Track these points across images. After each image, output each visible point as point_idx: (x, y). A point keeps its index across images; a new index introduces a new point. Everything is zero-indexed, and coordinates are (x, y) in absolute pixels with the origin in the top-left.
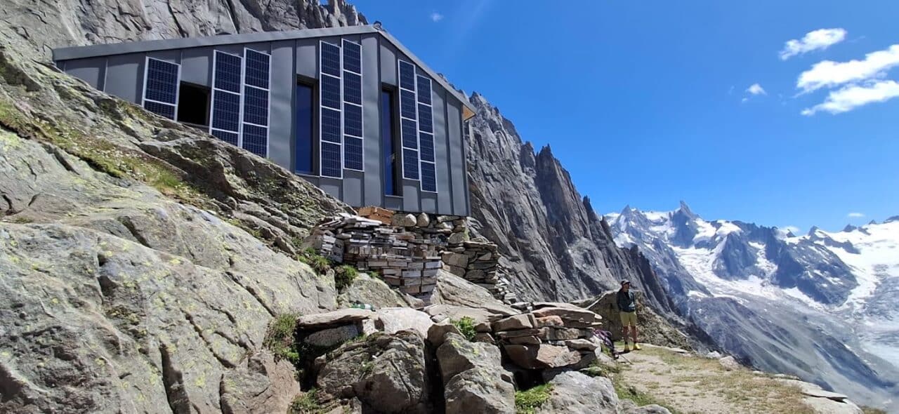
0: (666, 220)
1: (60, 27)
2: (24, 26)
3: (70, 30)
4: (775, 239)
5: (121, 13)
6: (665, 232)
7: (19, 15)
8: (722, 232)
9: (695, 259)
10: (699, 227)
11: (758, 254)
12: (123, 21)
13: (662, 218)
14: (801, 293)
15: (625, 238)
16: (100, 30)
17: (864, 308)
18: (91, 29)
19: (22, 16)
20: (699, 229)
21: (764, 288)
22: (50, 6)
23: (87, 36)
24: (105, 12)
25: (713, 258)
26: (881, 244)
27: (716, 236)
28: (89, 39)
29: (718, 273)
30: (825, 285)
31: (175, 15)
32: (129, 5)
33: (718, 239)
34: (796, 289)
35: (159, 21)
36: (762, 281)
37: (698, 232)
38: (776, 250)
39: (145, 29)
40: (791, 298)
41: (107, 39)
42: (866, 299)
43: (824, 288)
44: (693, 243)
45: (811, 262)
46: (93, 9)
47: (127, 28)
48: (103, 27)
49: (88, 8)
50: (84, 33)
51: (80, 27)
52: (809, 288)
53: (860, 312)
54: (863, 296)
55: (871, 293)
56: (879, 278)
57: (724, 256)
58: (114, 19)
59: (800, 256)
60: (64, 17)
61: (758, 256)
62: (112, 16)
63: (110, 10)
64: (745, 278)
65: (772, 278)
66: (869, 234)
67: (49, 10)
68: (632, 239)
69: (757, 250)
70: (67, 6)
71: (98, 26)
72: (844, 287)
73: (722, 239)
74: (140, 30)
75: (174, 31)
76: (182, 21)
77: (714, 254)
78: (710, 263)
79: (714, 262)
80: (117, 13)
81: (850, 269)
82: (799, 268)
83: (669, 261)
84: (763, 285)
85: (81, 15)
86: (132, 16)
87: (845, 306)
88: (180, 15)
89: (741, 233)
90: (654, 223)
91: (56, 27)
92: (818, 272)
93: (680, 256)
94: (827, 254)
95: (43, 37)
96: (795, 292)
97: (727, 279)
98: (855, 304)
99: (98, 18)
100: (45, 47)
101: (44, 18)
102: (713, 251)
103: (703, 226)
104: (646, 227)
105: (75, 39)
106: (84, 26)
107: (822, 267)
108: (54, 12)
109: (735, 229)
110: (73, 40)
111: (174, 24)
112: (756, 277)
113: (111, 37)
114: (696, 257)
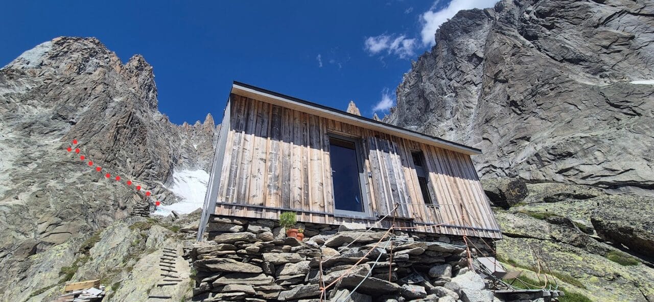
1: (581, 86)
2: (565, 101)
3: (588, 83)
5: (607, 47)
7: (557, 99)
12: (612, 50)
16: (605, 67)
18: (599, 72)
19: (560, 97)
22: (567, 82)
23: (601, 77)
24: (597, 57)
28: (604, 78)
31: (640, 13)
32: (606, 39)
35: (634, 27)
39: (631, 41)
41: (614, 68)
46: (590, 62)
47: (619, 51)
48: (605, 64)
49: (587, 64)
50: (598, 77)
51: (592, 76)
58: (606, 54)
60: (579, 81)
62: (603, 55)
63: (599, 52)
67: (567, 84)
70: (574, 74)
71: (602, 66)
74: (628, 45)
75: (651, 22)
76: (651, 11)
80: (605, 50)
85: (588, 70)
86: (615, 42)
88: (645, 9)
91: (580, 88)
95: (578, 98)
99: (598, 63)
100: (583, 102)
101: (569, 90)
105: (594, 85)
106: (594, 74)
108: (571, 83)
110: (593, 86)
111: (647, 18)
113: (615, 65)
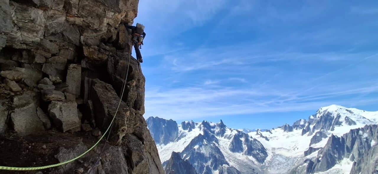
0: (216, 126)
4: (247, 138)
6: (215, 131)
8: (232, 134)
11: (243, 143)
13: (214, 125)
17: (268, 164)
21: (243, 156)
25: (229, 143)
26: (275, 138)
27: (230, 135)
29: (231, 150)
34: (252, 157)
36: (243, 153)
37: (225, 132)
38: (247, 142)
40: (250, 160)
42: (269, 161)
43: (259, 157)
44: (224, 136)
45: (256, 147)
52: (255, 156)
53: (267, 166)
55: (270, 159)
56: (273, 154)
57: (233, 143)
59: (253, 145)
65: (246, 151)
66: (272, 133)
68: (207, 142)
69: (242, 141)
72: (264, 157)
73: (232, 136)
78: (228, 145)
79: (230, 145)
81: (266, 150)
82: (253, 150)
87: (264, 164)
89: (238, 135)
90: (212, 127)
92: (257, 151)
93: (219, 141)
94: (260, 144)
96: (251, 158)
97: (233, 152)
98: (266, 163)
102: (230, 140)
103: (227, 130)
104: (209, 129)
107: (259, 150)
109: (236, 133)
112: (241, 151)
114: (224, 142)
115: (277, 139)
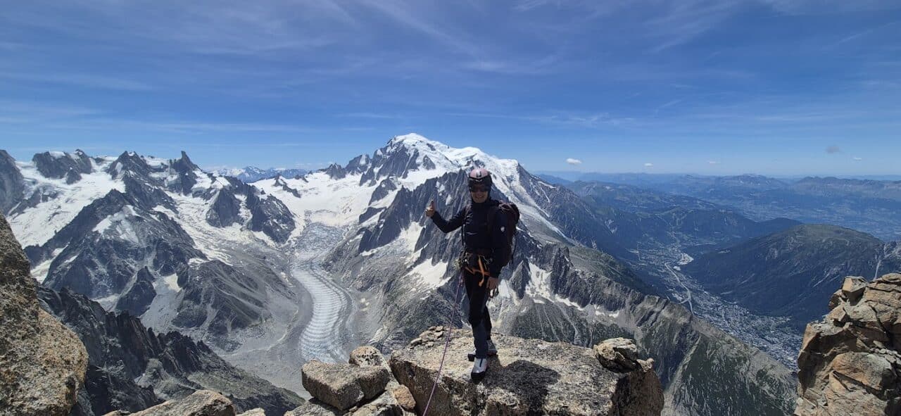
0: (166, 167)
4: (253, 195)
6: (165, 178)
8: (216, 186)
9: (193, 208)
10: (197, 177)
11: (241, 205)
13: (162, 164)
14: (265, 235)
15: (130, 211)
17: (296, 244)
20: (198, 180)
21: (242, 233)
25: (207, 208)
26: (312, 191)
27: (211, 189)
29: (211, 222)
30: (278, 230)
33: (212, 192)
34: (261, 233)
36: (241, 227)
37: (196, 182)
38: (253, 202)
40: (258, 240)
42: (298, 238)
43: (278, 232)
44: (191, 192)
45: (272, 213)
52: (268, 231)
53: (294, 246)
54: (297, 235)
55: (300, 234)
56: (306, 223)
57: (216, 207)
59: (267, 209)
61: (240, 207)
64: (231, 225)
65: (248, 224)
66: (307, 182)
68: (137, 211)
69: (240, 202)
72: (288, 230)
73: (215, 192)
77: (208, 205)
78: (204, 213)
79: (208, 212)
81: (293, 216)
82: (266, 218)
83: (173, 231)
84: (241, 230)
87: (287, 243)
89: (230, 187)
90: (155, 169)
92: (275, 220)
93: (179, 205)
94: (282, 206)
96: (261, 235)
97: (218, 226)
98: (292, 242)
102: (208, 202)
103: (201, 176)
104: (146, 175)
107: (278, 217)
109: (226, 183)
112: (237, 224)
114: (193, 206)
115: (317, 194)
